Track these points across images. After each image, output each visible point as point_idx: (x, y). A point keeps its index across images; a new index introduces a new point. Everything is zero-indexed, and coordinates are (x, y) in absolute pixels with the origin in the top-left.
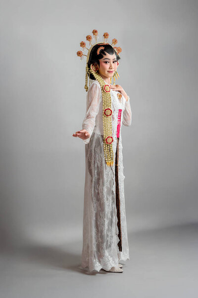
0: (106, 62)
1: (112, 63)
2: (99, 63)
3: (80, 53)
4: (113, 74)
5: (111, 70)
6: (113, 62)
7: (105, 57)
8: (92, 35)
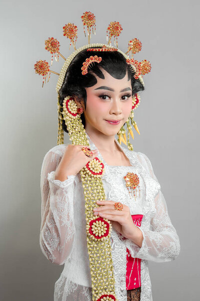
0: (103, 97)
1: (118, 100)
2: (84, 96)
3: (41, 67)
4: (117, 129)
5: (115, 118)
6: (123, 98)
7: (100, 82)
8: (79, 23)
